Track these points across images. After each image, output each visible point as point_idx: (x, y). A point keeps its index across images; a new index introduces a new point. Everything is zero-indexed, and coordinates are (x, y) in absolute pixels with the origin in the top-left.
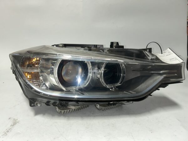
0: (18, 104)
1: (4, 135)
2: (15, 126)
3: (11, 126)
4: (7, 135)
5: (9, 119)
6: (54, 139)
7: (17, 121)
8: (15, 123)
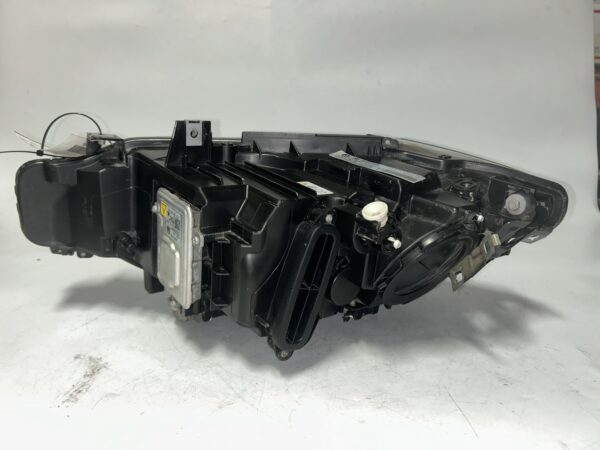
0: (96, 319)
1: (68, 400)
2: (96, 376)
3: (85, 376)
4: (77, 399)
5: (76, 358)
6: (220, 407)
7: (102, 363)
8: (95, 368)
